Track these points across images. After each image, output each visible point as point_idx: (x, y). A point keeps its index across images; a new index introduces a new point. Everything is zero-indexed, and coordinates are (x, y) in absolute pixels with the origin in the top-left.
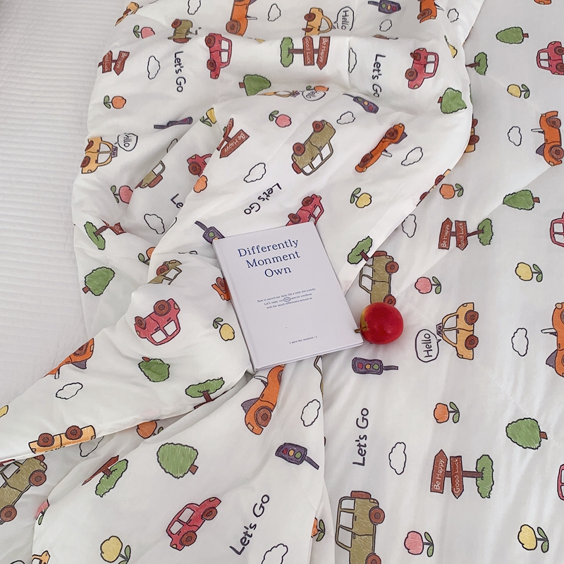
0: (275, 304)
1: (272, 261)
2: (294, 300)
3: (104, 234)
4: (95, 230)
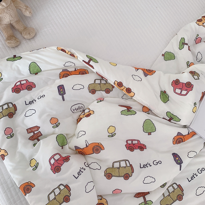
3: (185, 46)
4: (184, 42)
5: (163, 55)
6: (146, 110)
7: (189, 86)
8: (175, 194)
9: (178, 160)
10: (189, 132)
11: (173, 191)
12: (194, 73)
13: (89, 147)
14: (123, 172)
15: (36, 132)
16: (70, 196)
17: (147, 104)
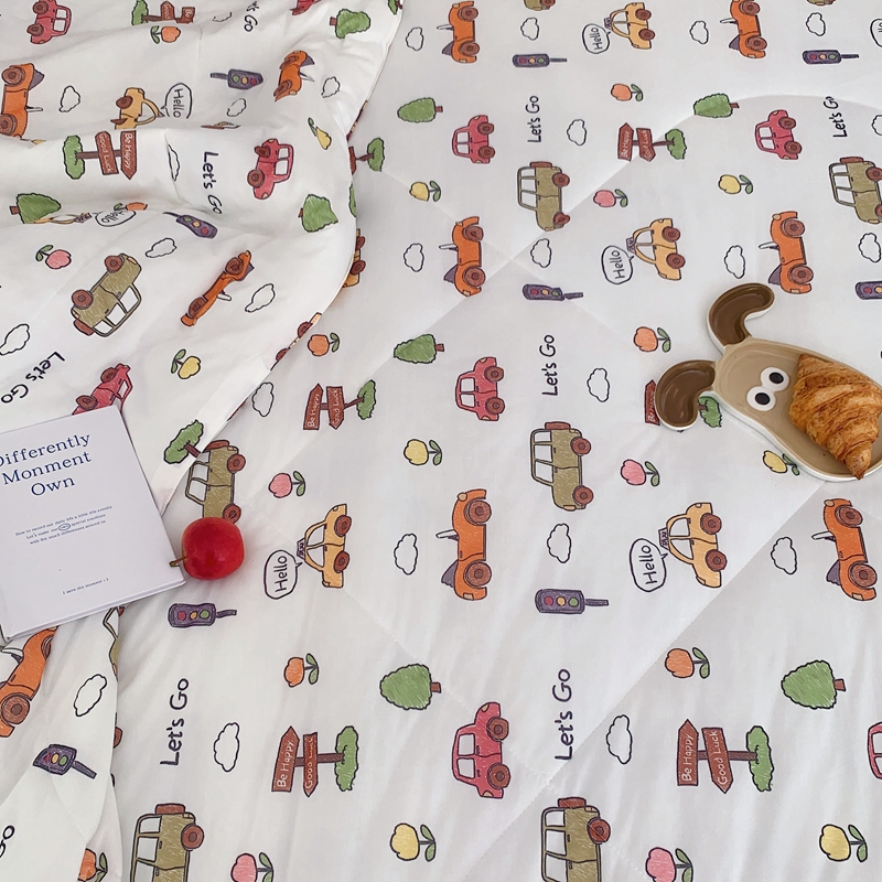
0: (43, 536)
1: (44, 470)
2: (77, 527)
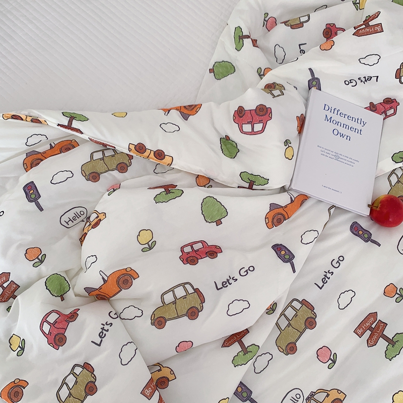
0: (328, 155)
3: (245, 40)
4: (241, 35)
5: (211, 71)
6: (204, 181)
7: (263, 114)
8: (300, 319)
9: (284, 255)
10: (291, 198)
11: (296, 315)
12: (273, 87)
13: (109, 281)
14: (184, 307)
15: (5, 285)
16: (94, 381)
17: (200, 170)
